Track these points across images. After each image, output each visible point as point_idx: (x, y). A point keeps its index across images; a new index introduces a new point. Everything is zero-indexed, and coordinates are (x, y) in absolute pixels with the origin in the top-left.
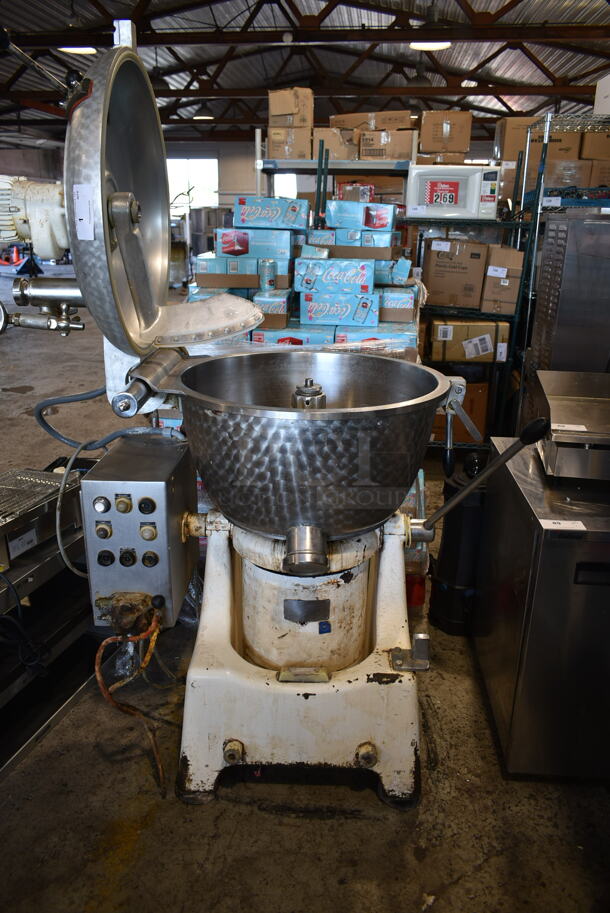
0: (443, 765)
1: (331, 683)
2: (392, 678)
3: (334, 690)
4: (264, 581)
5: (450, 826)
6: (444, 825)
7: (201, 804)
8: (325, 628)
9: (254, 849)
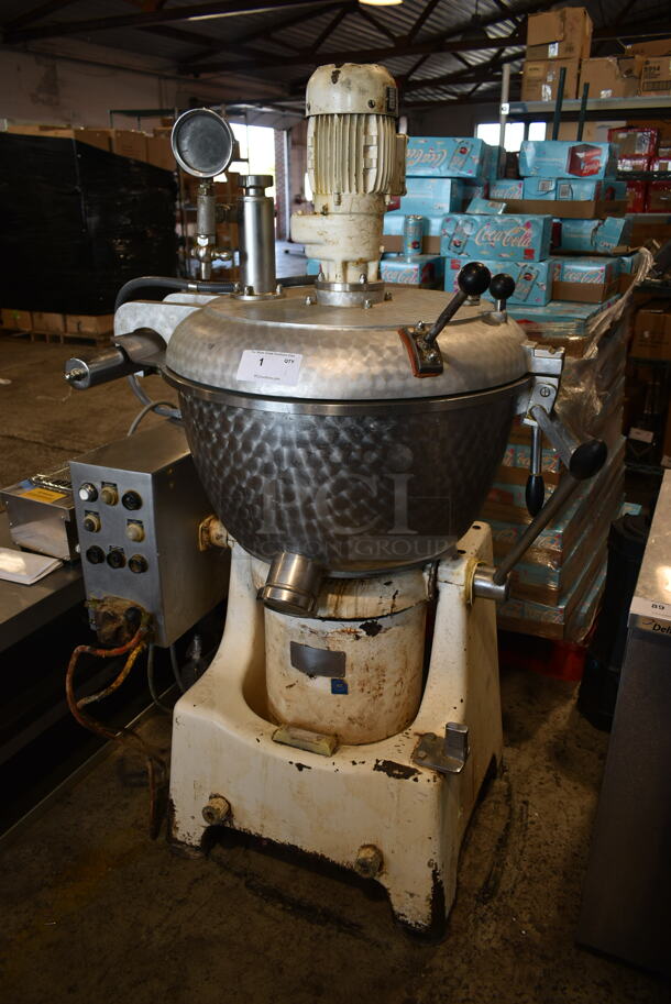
0: (500, 900)
1: (335, 758)
2: (406, 773)
3: (334, 768)
8: (339, 688)
9: (215, 932)
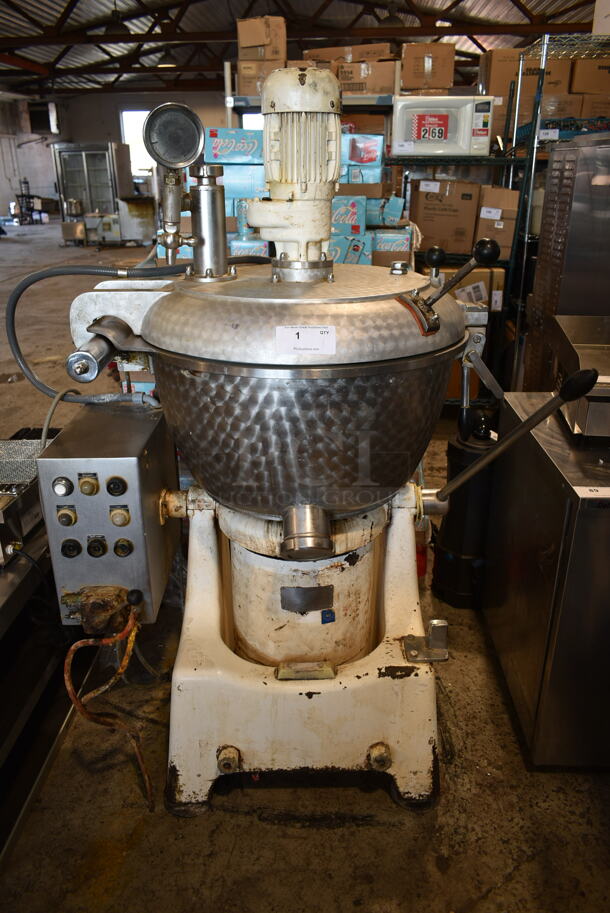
0: (460, 757)
1: (339, 679)
2: (407, 672)
3: (342, 686)
4: (257, 567)
5: (473, 830)
6: (466, 827)
7: (194, 816)
8: (328, 618)
9: (256, 868)
